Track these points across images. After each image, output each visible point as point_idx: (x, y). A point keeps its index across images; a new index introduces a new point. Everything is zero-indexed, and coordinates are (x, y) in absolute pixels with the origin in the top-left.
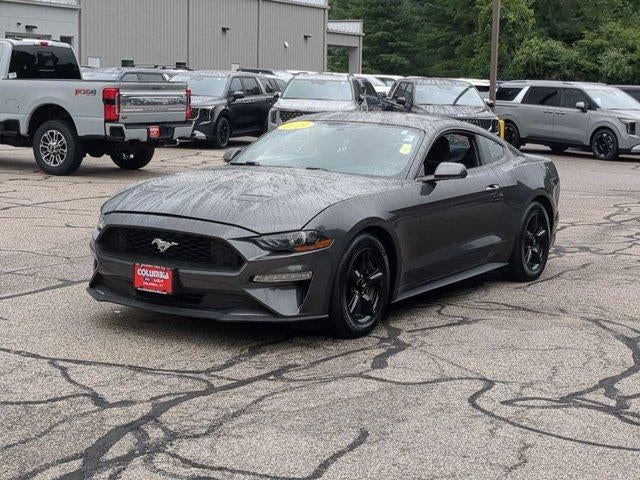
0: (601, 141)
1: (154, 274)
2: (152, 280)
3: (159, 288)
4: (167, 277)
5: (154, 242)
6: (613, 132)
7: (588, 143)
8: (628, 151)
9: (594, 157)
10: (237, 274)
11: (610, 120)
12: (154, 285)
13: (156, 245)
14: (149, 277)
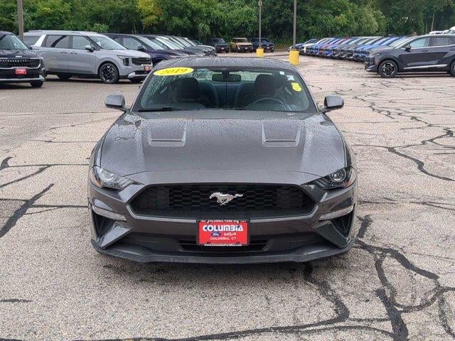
0: (106, 71)
1: (223, 228)
2: (221, 234)
3: (231, 241)
4: (241, 229)
5: (212, 196)
6: (114, 64)
7: (97, 73)
8: (126, 77)
9: (102, 82)
10: (311, 215)
11: (110, 56)
12: (224, 238)
13: (215, 198)
14: (218, 232)
